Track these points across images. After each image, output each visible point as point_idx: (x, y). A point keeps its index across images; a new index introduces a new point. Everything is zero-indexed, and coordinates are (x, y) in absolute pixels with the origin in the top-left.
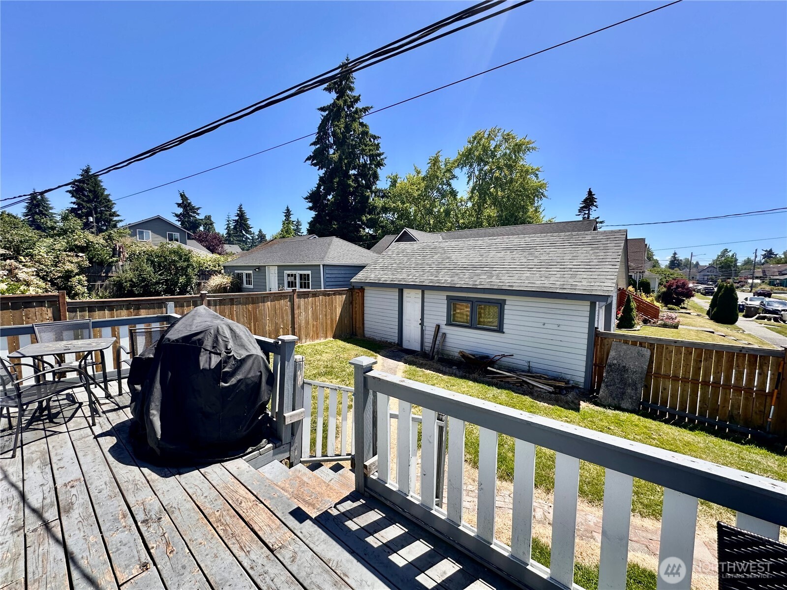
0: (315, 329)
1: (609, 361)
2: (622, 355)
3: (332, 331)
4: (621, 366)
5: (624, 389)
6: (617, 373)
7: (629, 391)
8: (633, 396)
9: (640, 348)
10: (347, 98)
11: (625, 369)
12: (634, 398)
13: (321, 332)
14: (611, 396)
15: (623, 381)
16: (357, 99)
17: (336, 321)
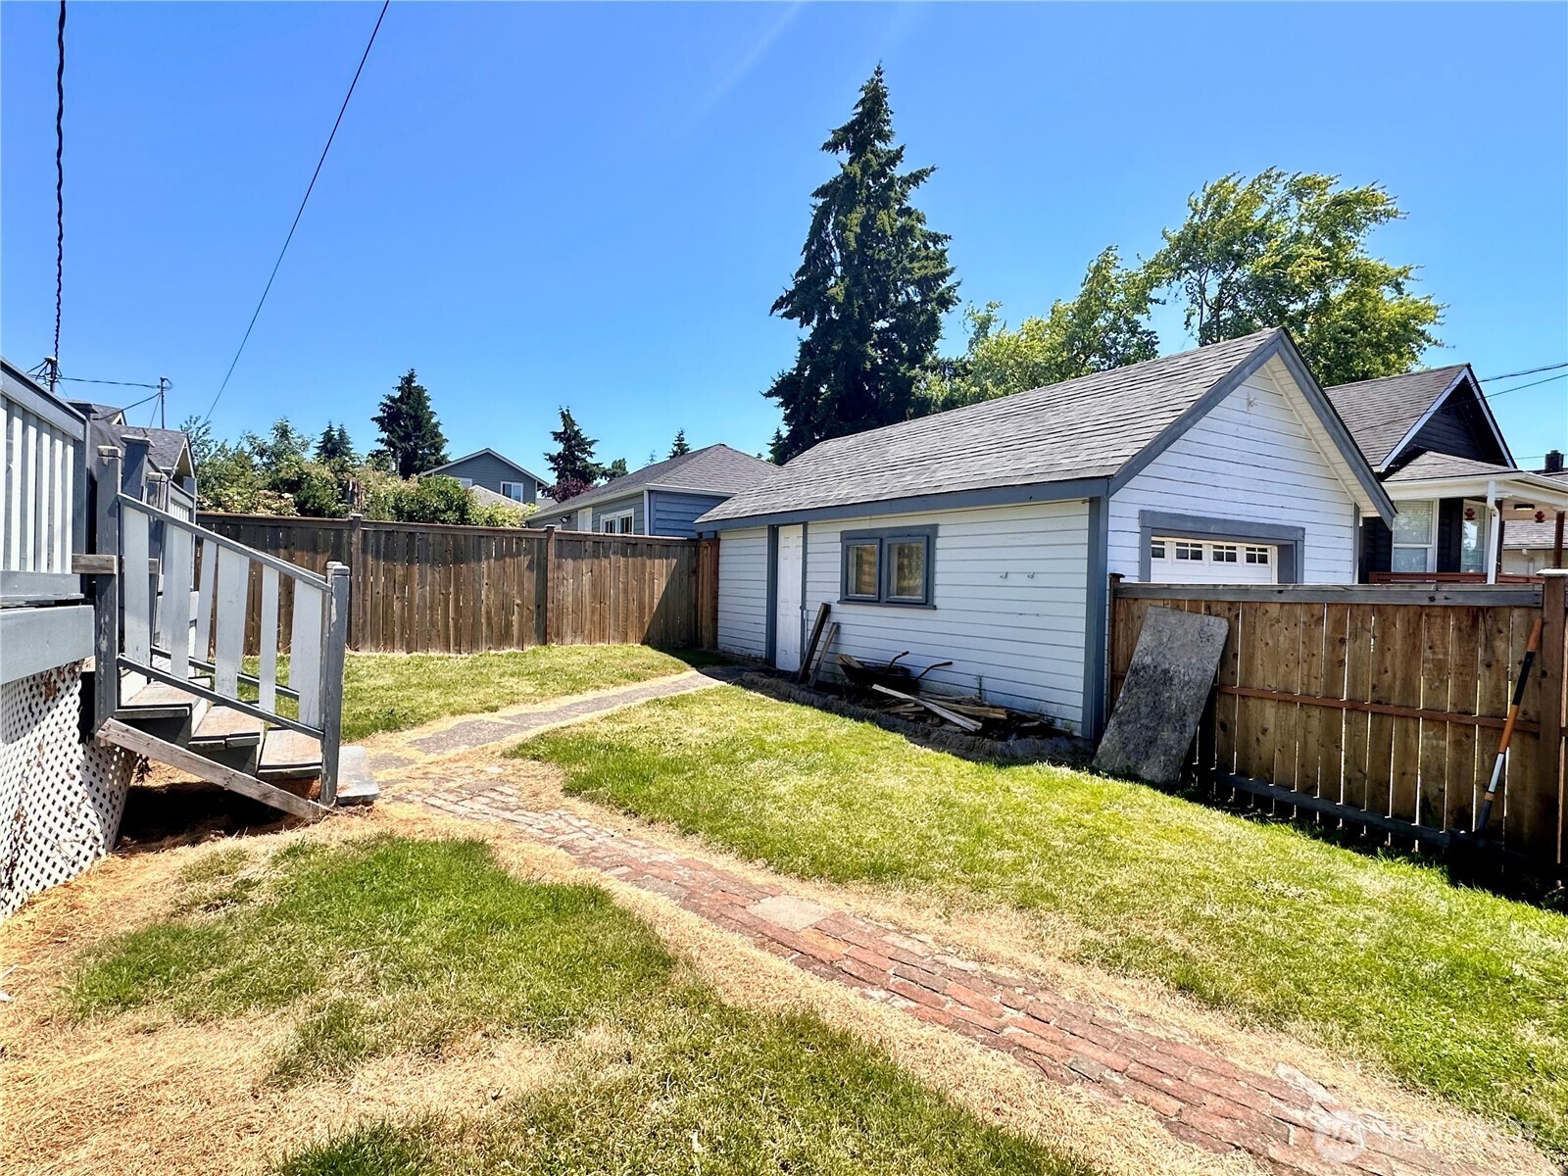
0: (596, 618)
1: (1135, 659)
2: (1165, 640)
3: (642, 627)
4: (1159, 669)
5: (1155, 730)
6: (1148, 689)
7: (1165, 735)
8: (1171, 748)
9: (1206, 618)
10: (870, 156)
11: (1166, 678)
12: (1174, 752)
13: (612, 627)
14: (1124, 748)
15: (1158, 712)
16: (895, 157)
17: (651, 608)
